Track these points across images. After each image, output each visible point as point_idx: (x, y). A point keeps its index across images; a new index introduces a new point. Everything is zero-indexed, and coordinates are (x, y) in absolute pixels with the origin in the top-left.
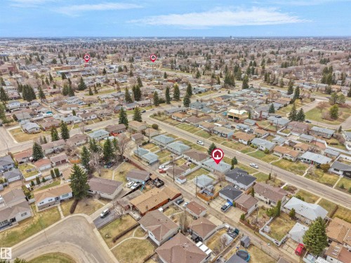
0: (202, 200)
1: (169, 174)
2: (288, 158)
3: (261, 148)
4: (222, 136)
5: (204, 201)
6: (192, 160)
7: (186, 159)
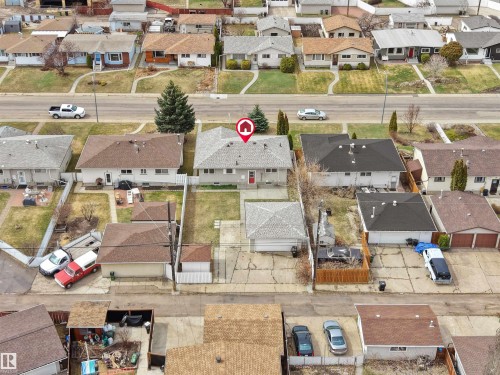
0: (342, 288)
1: (121, 271)
2: (354, 64)
3: (261, 61)
4: (106, 66)
5: (352, 288)
6: (136, 177)
7: (100, 184)
